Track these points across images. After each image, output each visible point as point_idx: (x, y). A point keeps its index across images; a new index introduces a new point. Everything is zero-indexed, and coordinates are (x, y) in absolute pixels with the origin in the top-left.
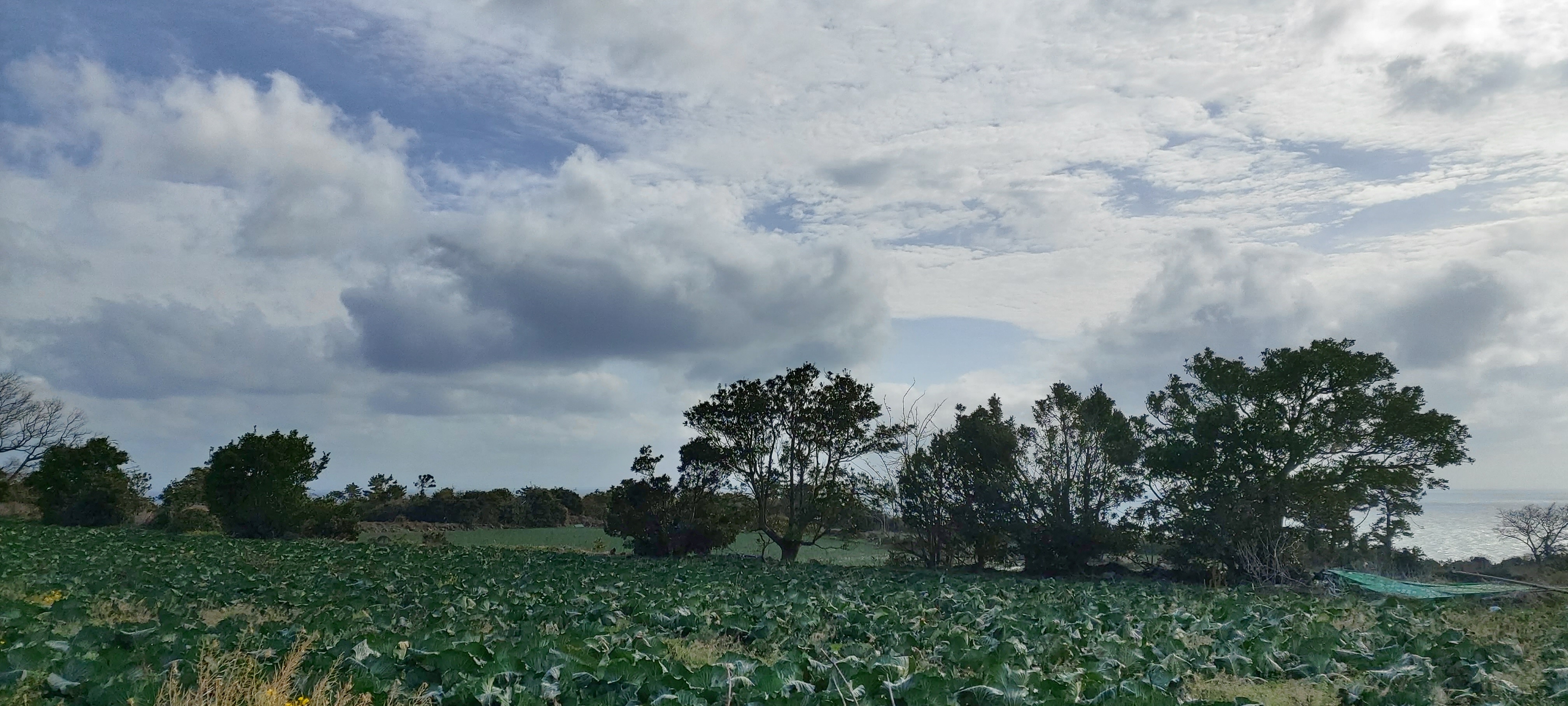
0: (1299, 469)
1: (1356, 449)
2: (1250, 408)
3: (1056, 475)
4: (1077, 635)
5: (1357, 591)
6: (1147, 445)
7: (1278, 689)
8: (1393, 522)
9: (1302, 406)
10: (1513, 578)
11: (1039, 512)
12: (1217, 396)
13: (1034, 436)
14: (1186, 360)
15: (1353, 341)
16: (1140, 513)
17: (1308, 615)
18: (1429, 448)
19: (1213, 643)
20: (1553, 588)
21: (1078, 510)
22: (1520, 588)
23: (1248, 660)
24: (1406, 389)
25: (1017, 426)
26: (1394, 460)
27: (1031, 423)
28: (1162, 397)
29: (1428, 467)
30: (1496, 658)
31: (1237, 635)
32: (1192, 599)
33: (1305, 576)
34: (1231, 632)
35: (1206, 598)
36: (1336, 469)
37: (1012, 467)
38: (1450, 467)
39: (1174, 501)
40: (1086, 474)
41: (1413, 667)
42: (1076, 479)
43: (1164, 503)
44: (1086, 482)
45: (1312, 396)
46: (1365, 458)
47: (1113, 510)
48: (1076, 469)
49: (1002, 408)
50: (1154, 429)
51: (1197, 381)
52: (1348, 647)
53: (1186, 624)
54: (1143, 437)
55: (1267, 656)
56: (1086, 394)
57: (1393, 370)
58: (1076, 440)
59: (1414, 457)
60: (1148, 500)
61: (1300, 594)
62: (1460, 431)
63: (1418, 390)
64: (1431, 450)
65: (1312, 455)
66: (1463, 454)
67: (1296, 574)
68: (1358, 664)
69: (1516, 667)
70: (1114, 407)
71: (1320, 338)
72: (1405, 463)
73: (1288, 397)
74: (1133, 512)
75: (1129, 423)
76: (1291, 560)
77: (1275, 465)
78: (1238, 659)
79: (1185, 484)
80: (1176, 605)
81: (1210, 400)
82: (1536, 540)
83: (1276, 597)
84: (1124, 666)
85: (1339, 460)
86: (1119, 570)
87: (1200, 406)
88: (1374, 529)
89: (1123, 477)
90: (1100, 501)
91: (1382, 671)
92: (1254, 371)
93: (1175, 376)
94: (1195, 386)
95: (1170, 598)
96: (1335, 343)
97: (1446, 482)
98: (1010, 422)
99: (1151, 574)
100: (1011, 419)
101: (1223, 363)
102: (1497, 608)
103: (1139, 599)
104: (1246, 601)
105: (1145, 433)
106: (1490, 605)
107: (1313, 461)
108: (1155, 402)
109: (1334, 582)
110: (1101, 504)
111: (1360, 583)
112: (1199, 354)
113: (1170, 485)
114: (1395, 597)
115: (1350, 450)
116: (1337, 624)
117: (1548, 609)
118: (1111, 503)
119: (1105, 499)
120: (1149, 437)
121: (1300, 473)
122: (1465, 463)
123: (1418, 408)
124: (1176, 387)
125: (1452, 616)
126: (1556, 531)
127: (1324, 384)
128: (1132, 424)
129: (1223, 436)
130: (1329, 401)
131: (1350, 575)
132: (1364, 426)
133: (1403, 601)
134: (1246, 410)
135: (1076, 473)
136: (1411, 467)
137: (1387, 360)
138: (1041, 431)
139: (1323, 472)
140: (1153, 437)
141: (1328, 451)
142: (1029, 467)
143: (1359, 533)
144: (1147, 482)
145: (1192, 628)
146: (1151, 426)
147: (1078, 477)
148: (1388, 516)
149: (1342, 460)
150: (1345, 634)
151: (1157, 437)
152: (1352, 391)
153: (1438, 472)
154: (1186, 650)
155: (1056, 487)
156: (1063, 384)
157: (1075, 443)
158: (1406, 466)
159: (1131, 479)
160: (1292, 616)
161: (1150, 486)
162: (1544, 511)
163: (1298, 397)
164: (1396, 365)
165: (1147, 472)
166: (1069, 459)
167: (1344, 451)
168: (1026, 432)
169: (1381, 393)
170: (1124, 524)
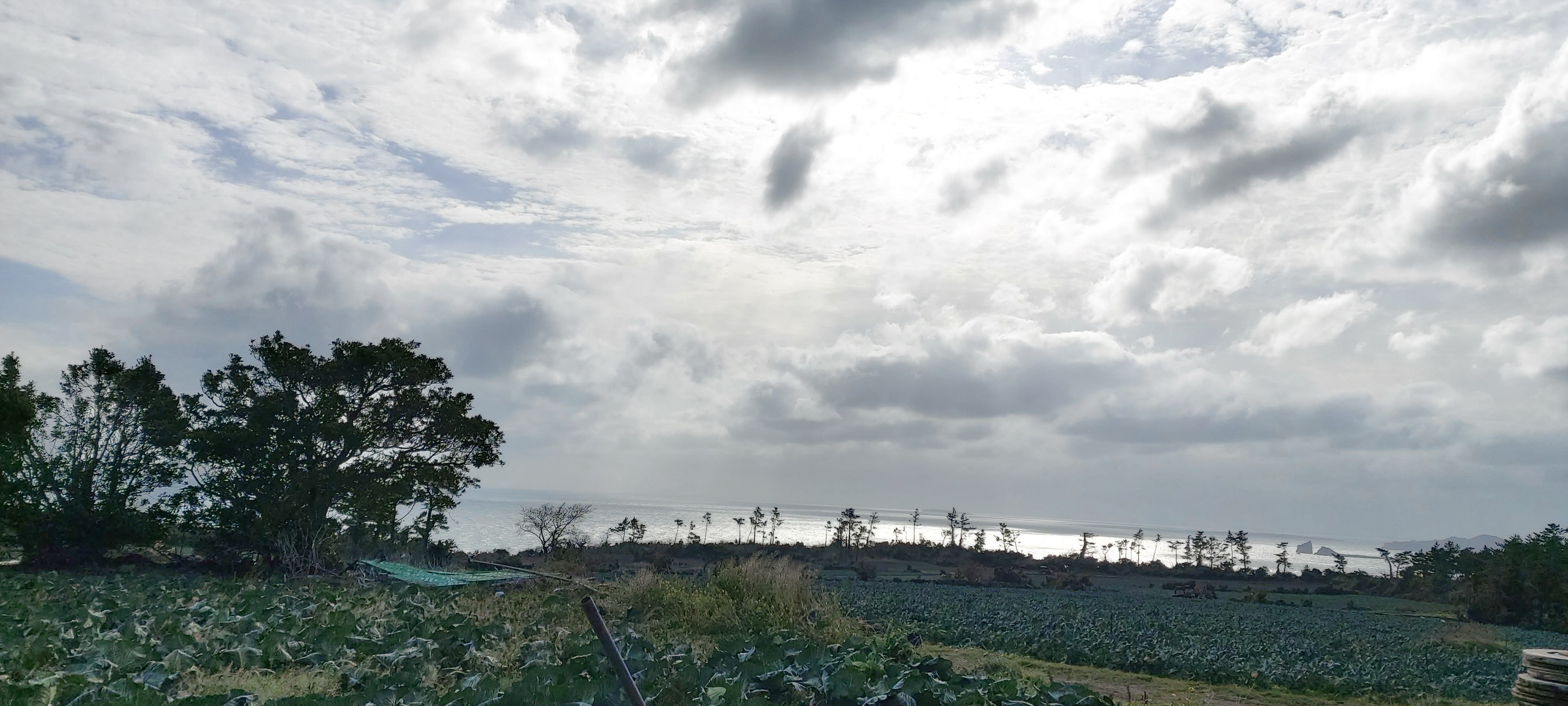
0: (351, 461)
1: (406, 445)
2: (311, 397)
3: (80, 454)
4: (71, 635)
5: (385, 581)
6: (196, 426)
7: (282, 679)
8: (433, 516)
9: (362, 400)
10: (523, 567)
11: (52, 496)
12: (279, 381)
13: (57, 407)
14: (252, 341)
15: (419, 344)
16: (176, 500)
17: (332, 605)
18: (470, 450)
19: (227, 636)
20: (547, 574)
21: (101, 495)
22: (523, 575)
23: (259, 652)
24: (460, 395)
25: (38, 394)
26: (438, 457)
27: (55, 392)
28: (220, 377)
29: (467, 466)
30: (488, 637)
31: (256, 627)
32: (217, 592)
33: (339, 566)
34: (250, 624)
35: (232, 591)
36: (386, 463)
37: (24, 443)
38: (485, 468)
39: (216, 488)
40: (119, 454)
41: (415, 649)
42: (103, 460)
43: (204, 490)
44: (117, 464)
45: (373, 392)
46: (414, 454)
47: (145, 496)
48: (106, 449)
49: (20, 370)
50: (206, 410)
51: (260, 364)
52: (362, 634)
53: (202, 618)
54: (193, 418)
55: (279, 647)
56: (130, 363)
57: (449, 375)
58: (111, 414)
59: (456, 456)
60: (187, 486)
61: (331, 584)
62: (497, 436)
63: (470, 397)
64: (472, 451)
65: (363, 449)
66: (497, 457)
67: (330, 565)
68: (368, 648)
69: (502, 644)
70: (163, 382)
71: (390, 337)
72: (448, 462)
73: (350, 391)
74: (167, 499)
75: (178, 401)
76: (328, 550)
77: (327, 456)
78: (250, 652)
79: (232, 471)
80: (198, 599)
81: (272, 385)
82: (547, 535)
83: (306, 588)
84: (116, 666)
85: (390, 455)
86: (141, 562)
87: (260, 390)
88: (416, 523)
89: (162, 460)
90: (130, 486)
91: (386, 655)
92: (319, 360)
93: (235, 356)
94: (256, 369)
95: (193, 591)
96: (402, 343)
97: (479, 481)
98: (30, 389)
99: (178, 565)
100: (31, 385)
101: (291, 349)
102: (502, 593)
103: (157, 593)
104: (271, 593)
105: (196, 413)
106: (496, 591)
107: (366, 454)
108: (211, 382)
109: (365, 572)
110: (131, 489)
111: (389, 573)
112: (267, 337)
113: (215, 473)
114: (418, 585)
115: (401, 446)
116: (358, 612)
117: (540, 593)
118: (143, 488)
119: (137, 483)
120: (199, 418)
121: (352, 465)
122: (497, 464)
123: (465, 411)
124: (236, 367)
125: (462, 600)
126: (562, 527)
127: (386, 381)
128: (182, 402)
129: (278, 423)
130: (390, 397)
131: (382, 565)
132: (417, 423)
133: (423, 589)
134: (307, 399)
135: (105, 454)
136: (451, 465)
137: (445, 367)
138: (69, 404)
139: (373, 466)
140: (204, 418)
141: (381, 445)
142: (46, 442)
143: (402, 526)
144: (190, 467)
145: (209, 621)
146: (204, 407)
147: (108, 458)
148: (430, 510)
149: (393, 455)
150: (363, 621)
151: (209, 420)
152: (411, 390)
153: (473, 471)
154: (196, 645)
155: (77, 469)
156: (106, 351)
157: (109, 418)
158: (448, 464)
159: (171, 463)
160: (315, 606)
161: (191, 470)
162: (556, 510)
163: (361, 391)
164: (453, 372)
165: (190, 455)
166: (99, 434)
167: (395, 446)
168: (48, 403)
169: (434, 395)
170: (156, 512)
